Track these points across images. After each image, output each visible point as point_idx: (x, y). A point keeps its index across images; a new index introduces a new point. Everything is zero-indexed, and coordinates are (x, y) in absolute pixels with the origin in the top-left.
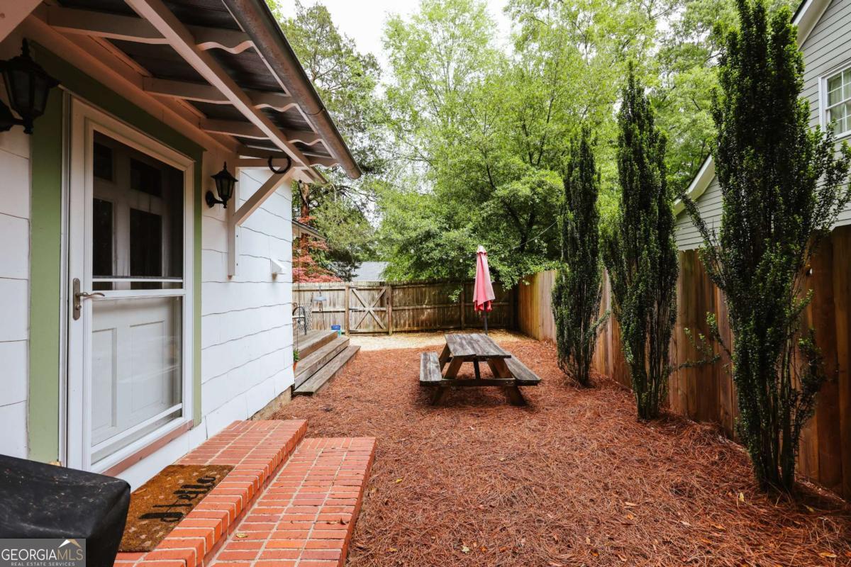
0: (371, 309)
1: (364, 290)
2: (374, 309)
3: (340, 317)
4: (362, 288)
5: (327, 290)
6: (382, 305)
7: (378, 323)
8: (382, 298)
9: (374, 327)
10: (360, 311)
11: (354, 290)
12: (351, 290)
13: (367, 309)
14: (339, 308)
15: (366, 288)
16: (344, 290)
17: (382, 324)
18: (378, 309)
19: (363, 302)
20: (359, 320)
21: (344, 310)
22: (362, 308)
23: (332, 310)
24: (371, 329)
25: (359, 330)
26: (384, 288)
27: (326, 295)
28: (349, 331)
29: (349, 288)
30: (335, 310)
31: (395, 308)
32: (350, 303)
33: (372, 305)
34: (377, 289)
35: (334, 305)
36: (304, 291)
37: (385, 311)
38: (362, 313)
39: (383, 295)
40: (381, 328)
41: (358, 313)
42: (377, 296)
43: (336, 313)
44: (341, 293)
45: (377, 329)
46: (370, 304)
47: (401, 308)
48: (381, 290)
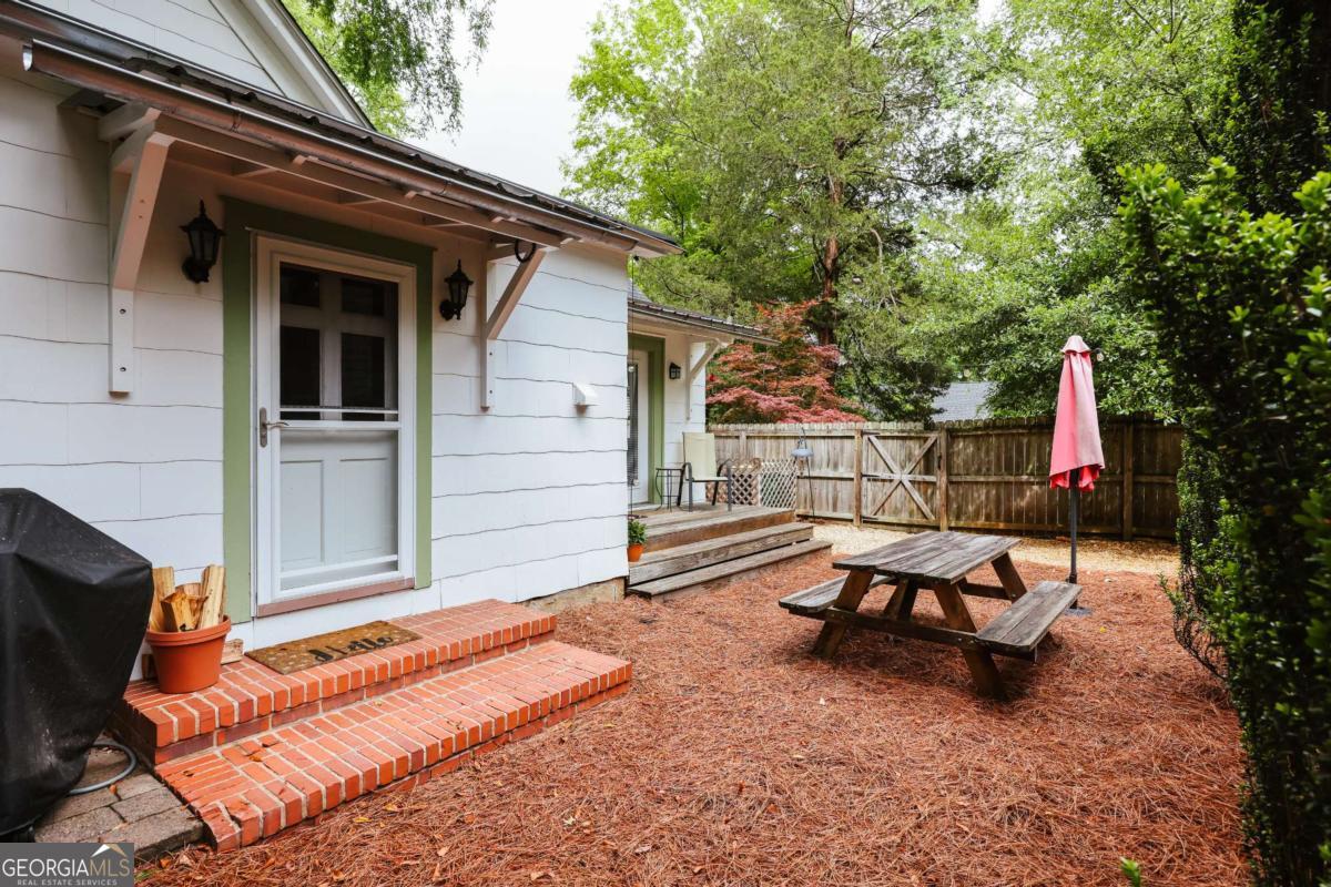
0: (906, 478)
1: (893, 438)
2: (911, 477)
3: (846, 491)
4: (888, 434)
5: (824, 437)
6: (928, 471)
7: (919, 508)
8: (928, 455)
9: (911, 514)
10: (884, 481)
11: (873, 438)
12: (865, 437)
13: (897, 477)
14: (842, 472)
15: (896, 434)
16: (852, 437)
17: (926, 509)
18: (920, 478)
19: (890, 462)
20: (881, 498)
21: (852, 476)
22: (886, 475)
23: (831, 476)
24: (904, 518)
25: (881, 518)
26: (933, 436)
27: (822, 447)
28: (861, 517)
29: (863, 433)
30: (837, 475)
31: (954, 479)
32: (864, 464)
33: (907, 470)
34: (919, 438)
35: (836, 466)
36: (785, 437)
37: (934, 484)
38: (887, 484)
39: (930, 450)
40: (925, 516)
41: (880, 484)
42: (918, 450)
43: (839, 482)
44: (847, 443)
45: (917, 519)
46: (903, 468)
47: (969, 478)
48: (926, 439)
